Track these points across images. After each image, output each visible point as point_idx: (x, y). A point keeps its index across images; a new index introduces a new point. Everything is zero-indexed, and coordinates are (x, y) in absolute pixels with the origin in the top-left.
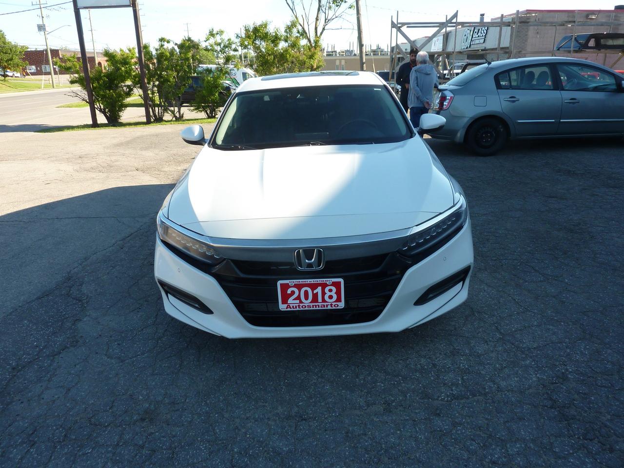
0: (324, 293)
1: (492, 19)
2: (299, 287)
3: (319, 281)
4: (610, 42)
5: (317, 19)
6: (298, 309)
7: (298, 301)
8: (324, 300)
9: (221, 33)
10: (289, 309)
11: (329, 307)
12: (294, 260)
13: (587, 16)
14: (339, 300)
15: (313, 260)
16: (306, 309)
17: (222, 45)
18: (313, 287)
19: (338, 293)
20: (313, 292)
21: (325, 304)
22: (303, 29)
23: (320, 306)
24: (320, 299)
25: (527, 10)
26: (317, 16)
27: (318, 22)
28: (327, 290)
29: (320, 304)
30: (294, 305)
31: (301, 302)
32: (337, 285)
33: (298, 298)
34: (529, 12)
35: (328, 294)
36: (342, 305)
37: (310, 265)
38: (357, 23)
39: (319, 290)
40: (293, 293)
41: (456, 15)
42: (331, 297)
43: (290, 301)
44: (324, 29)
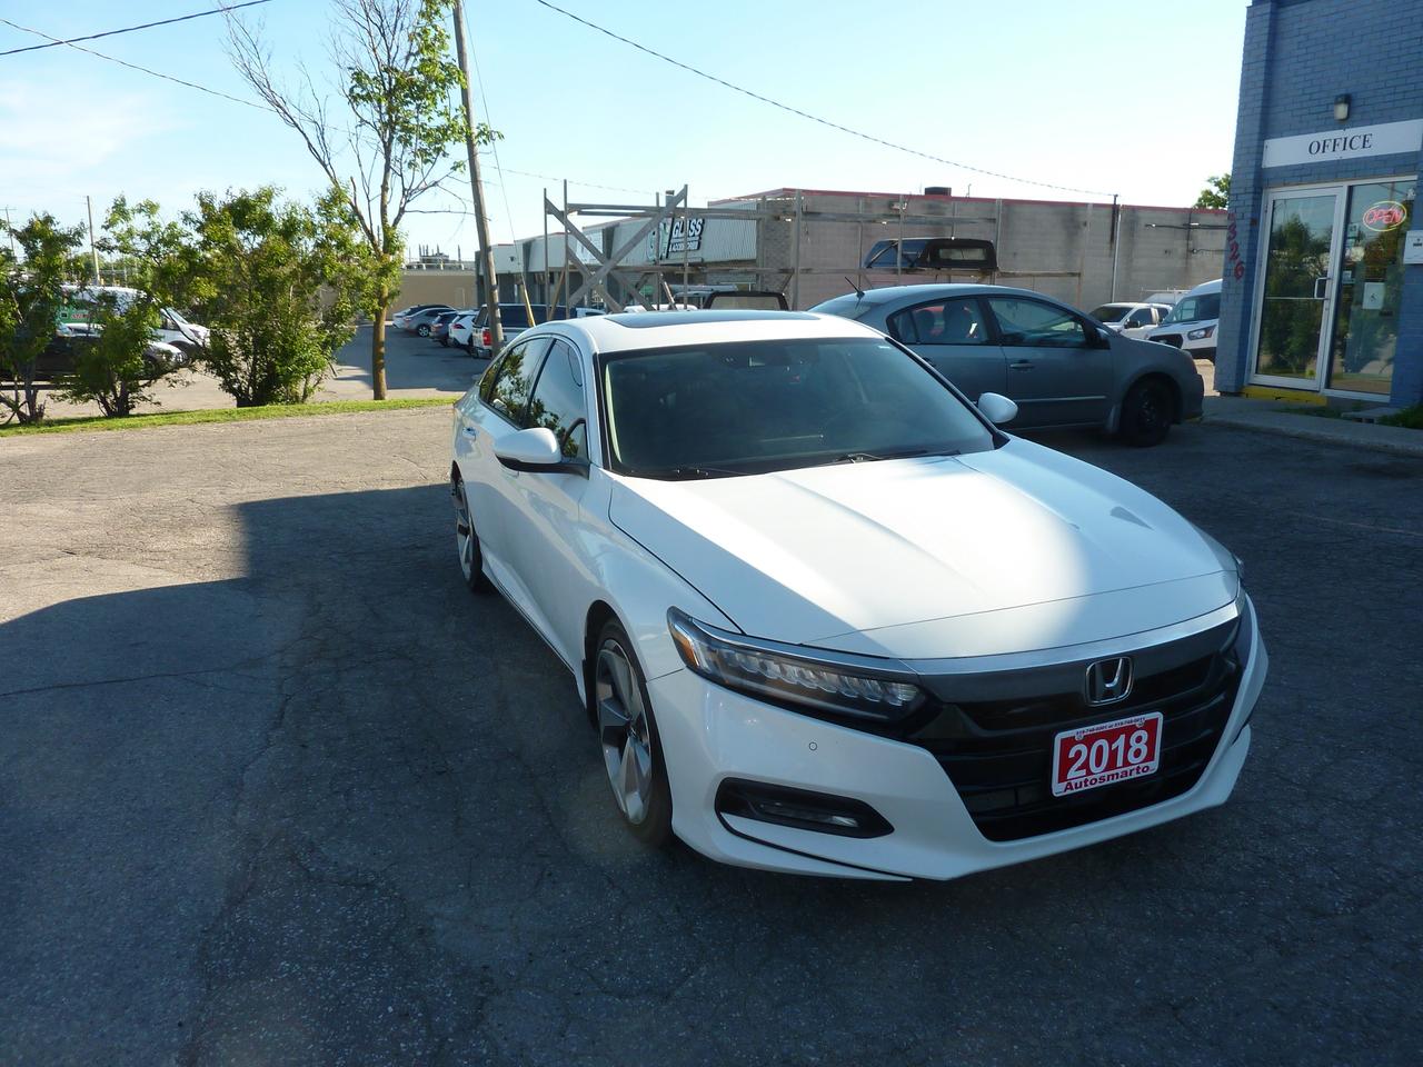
0: (1127, 747)
1: (709, 204)
2: (1089, 741)
3: (1124, 722)
4: (957, 255)
5: (384, 188)
6: (1084, 788)
7: (1084, 772)
8: (1126, 763)
9: (151, 208)
10: (1069, 792)
11: (1135, 775)
12: (1084, 689)
13: (890, 205)
14: (1150, 757)
15: (1116, 680)
16: (1098, 785)
17: (154, 240)
18: (1111, 736)
19: (1151, 744)
20: (1110, 747)
21: (1128, 769)
22: (355, 208)
23: (1120, 775)
24: (1120, 763)
25: (784, 189)
26: (385, 182)
27: (388, 195)
28: (1133, 740)
29: (1119, 771)
30: (1078, 781)
31: (1089, 773)
32: (1150, 726)
33: (1086, 765)
34: (787, 192)
35: (1134, 746)
36: (1154, 765)
37: (1109, 693)
38: (472, 200)
39: (1120, 742)
40: (1078, 754)
41: (684, 195)
42: (1137, 754)
43: (1072, 774)
44: (402, 211)
